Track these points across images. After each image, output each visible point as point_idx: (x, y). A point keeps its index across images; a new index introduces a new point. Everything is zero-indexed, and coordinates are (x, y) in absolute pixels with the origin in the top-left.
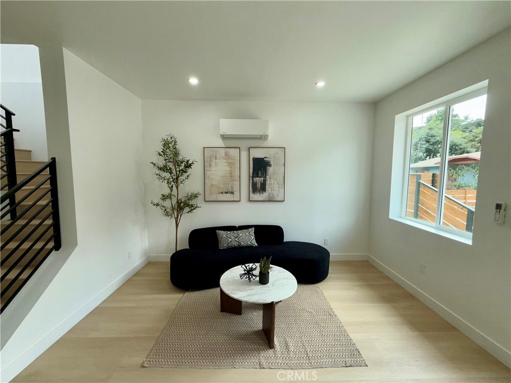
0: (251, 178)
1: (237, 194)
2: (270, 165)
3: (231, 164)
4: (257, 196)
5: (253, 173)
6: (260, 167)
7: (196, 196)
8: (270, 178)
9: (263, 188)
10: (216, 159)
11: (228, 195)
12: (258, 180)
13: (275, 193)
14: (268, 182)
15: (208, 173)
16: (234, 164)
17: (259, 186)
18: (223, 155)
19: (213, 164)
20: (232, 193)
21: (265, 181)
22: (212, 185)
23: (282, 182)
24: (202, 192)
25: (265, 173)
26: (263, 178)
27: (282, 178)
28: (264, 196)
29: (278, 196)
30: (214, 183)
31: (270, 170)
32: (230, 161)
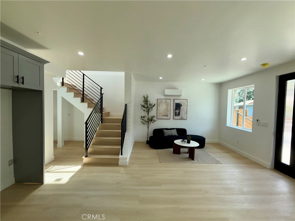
0: (174, 111)
1: (169, 116)
2: (182, 106)
3: (167, 105)
4: (177, 117)
5: (175, 109)
6: (178, 106)
7: (154, 117)
8: (182, 111)
9: (179, 114)
10: (162, 103)
11: (166, 116)
12: (177, 111)
13: (183, 116)
14: (181, 112)
15: (158, 108)
16: (169, 105)
17: (177, 113)
18: (164, 102)
19: (161, 105)
21: (180, 112)
22: (160, 113)
23: (186, 112)
24: (156, 115)
25: (180, 109)
26: (179, 111)
27: (186, 111)
28: (179, 117)
29: (184, 117)
31: (182, 108)
32: (167, 104)
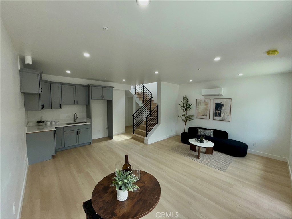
0: (214, 111)
1: (208, 117)
2: (223, 106)
3: (206, 105)
4: (217, 118)
5: (215, 109)
6: (219, 106)
7: (193, 116)
8: (223, 111)
9: (220, 115)
10: (201, 103)
11: (205, 116)
12: (218, 112)
13: (225, 118)
14: (222, 113)
15: (197, 108)
16: (208, 105)
17: (218, 114)
18: (203, 101)
19: (200, 105)
20: (206, 116)
21: (220, 112)
22: (199, 112)
23: (229, 113)
24: (195, 115)
25: (221, 109)
26: (219, 111)
27: (229, 111)
28: (220, 118)
29: (227, 119)
30: (200, 111)
31: (223, 108)
32: (206, 104)
